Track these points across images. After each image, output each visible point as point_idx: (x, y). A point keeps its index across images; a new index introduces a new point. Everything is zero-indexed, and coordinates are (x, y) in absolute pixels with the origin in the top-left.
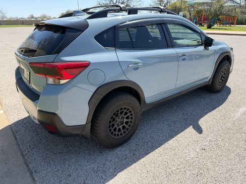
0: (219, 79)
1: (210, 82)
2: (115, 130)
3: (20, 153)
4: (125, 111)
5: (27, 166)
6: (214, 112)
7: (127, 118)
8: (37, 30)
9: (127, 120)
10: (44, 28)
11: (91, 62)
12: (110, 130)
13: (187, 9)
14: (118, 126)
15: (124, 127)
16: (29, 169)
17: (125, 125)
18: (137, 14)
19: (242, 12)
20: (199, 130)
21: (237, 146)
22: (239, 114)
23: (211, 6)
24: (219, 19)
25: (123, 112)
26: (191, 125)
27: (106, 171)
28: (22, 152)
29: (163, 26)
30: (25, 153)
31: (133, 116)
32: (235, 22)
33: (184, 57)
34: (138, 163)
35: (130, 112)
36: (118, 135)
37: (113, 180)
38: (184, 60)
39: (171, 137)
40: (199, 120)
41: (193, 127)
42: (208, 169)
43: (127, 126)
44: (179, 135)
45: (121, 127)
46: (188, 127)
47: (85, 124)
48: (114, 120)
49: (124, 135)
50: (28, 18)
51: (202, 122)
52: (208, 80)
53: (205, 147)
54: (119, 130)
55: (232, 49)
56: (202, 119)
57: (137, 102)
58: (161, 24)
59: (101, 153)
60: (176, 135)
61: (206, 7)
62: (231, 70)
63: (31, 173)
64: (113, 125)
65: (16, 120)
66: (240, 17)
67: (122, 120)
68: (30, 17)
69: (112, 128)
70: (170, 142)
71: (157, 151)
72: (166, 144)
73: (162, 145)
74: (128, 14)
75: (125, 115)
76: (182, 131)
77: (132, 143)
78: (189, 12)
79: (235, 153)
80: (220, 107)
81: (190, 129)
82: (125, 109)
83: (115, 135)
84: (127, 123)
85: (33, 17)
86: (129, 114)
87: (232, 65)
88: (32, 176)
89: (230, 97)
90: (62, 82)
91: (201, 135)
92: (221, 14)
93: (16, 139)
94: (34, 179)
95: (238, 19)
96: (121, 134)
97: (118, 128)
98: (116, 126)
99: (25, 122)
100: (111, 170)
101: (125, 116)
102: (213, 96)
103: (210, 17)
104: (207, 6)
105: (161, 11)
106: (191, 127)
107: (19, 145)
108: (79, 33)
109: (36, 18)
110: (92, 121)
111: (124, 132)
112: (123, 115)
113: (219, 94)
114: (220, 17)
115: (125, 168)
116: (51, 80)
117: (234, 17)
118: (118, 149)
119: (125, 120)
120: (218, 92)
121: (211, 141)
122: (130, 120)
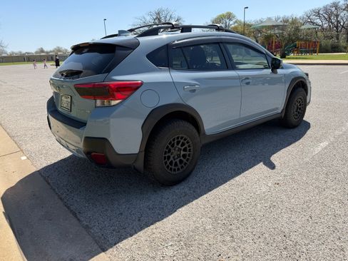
0: (293, 111)
1: (283, 115)
2: (171, 163)
3: (56, 197)
4: (182, 141)
5: (68, 208)
6: (290, 148)
7: (185, 150)
8: (74, 54)
9: (185, 153)
10: (86, 50)
11: (145, 82)
12: (166, 163)
13: (253, 34)
14: (175, 160)
15: (181, 161)
16: (71, 211)
17: (182, 158)
18: (190, 31)
19: (326, 37)
20: (272, 166)
21: (317, 179)
22: (320, 149)
23: (283, 30)
24: (295, 46)
25: (180, 142)
26: (261, 161)
27: (163, 208)
28: (59, 196)
29: (221, 45)
30: (63, 197)
31: (191, 148)
32: (318, 49)
33: (248, 81)
34: (200, 199)
35: (188, 142)
36: (175, 170)
37: (172, 215)
38: (248, 83)
39: (238, 174)
40: (271, 156)
41: (264, 164)
42: (282, 201)
43: (185, 160)
44: (247, 172)
45: (178, 160)
46: (258, 163)
47: (137, 152)
48: (169, 151)
49: (181, 170)
50: (36, 52)
51: (275, 158)
52: (280, 111)
53: (279, 182)
54: (176, 165)
55: (307, 75)
56: (275, 155)
57: (195, 131)
58: (218, 43)
59: (155, 191)
60: (243, 172)
61: (277, 32)
62: (308, 101)
63: (75, 214)
64: (169, 157)
65: (45, 165)
66: (324, 42)
67: (179, 153)
68: (38, 50)
69: (168, 160)
70: (237, 178)
71: (222, 187)
72: (232, 180)
73: (227, 182)
74: (182, 32)
75: (182, 146)
76: (251, 168)
77: (192, 182)
78: (255, 38)
79: (314, 185)
80: (297, 143)
81: (261, 165)
82: (182, 138)
83: (171, 169)
84: (184, 156)
85: (42, 51)
86: (186, 145)
87: (309, 94)
88: (76, 217)
89: (309, 132)
90: (114, 103)
91: (274, 171)
92: (298, 39)
93: (49, 184)
94: (78, 220)
95: (320, 46)
96: (178, 169)
97: (174, 162)
98: (171, 159)
99: (56, 167)
100: (169, 207)
101: (182, 148)
102: (289, 132)
103: (284, 44)
104: (278, 29)
105: (219, 29)
106: (262, 163)
107: (54, 190)
108: (130, 51)
109: (47, 52)
110: (145, 150)
111: (182, 167)
112: (179, 146)
113: (296, 130)
114: (297, 42)
115: (186, 204)
116: (99, 102)
117: (315, 42)
118: (175, 187)
119: (182, 153)
120: (294, 127)
121: (285, 176)
122: (187, 153)
